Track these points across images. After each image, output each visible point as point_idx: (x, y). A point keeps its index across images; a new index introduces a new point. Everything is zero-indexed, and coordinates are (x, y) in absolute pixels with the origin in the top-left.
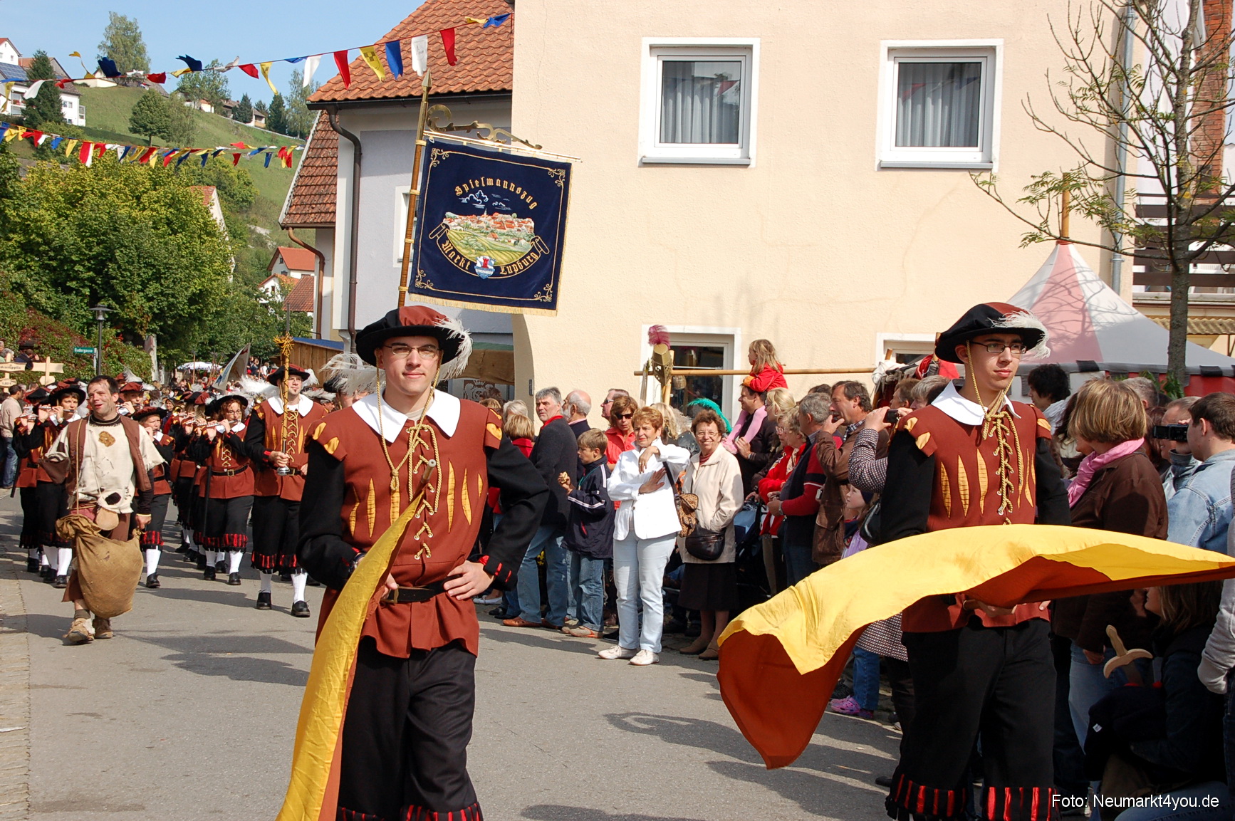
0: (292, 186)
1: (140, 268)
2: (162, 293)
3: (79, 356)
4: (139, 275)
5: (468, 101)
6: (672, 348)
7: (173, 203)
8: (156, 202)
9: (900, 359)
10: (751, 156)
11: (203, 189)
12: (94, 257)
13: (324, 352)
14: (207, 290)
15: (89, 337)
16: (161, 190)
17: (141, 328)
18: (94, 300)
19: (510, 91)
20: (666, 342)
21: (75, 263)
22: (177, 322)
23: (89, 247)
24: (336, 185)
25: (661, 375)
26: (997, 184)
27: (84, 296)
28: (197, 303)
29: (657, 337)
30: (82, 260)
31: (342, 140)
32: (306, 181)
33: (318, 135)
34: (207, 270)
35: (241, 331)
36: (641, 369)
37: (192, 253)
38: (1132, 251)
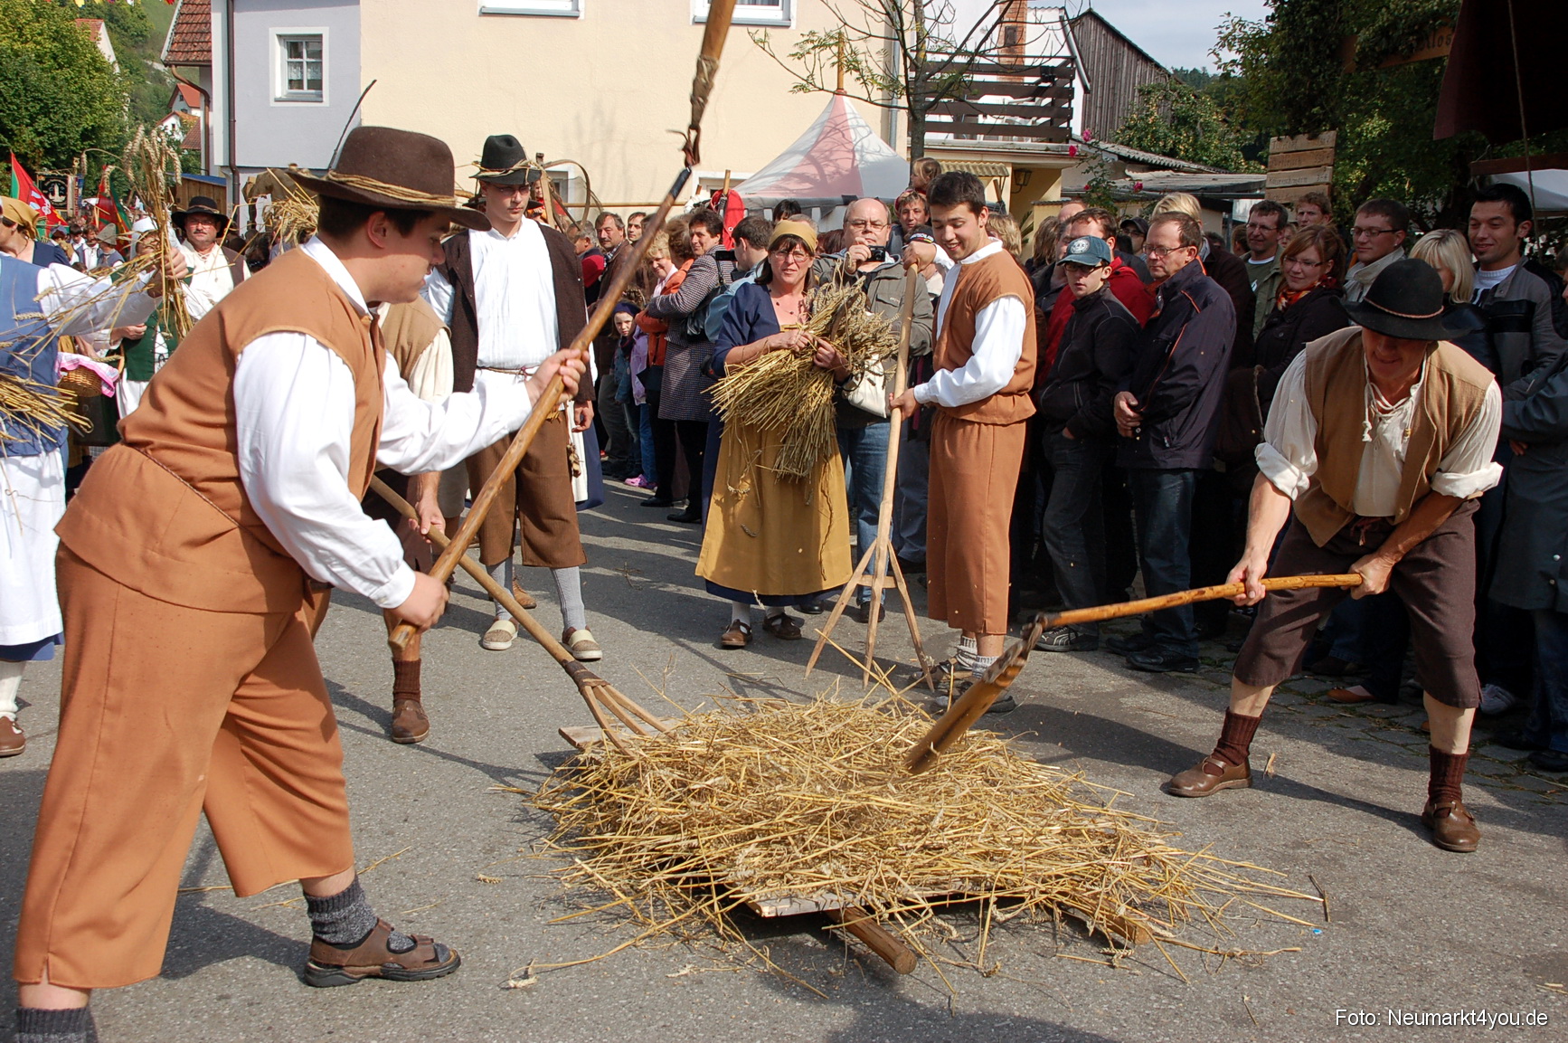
0: (173, 23)
1: (27, 102)
2: (52, 128)
4: (26, 109)
7: (58, 36)
8: (39, 35)
10: (580, 8)
11: (89, 23)
13: (211, 188)
14: (99, 126)
16: (45, 23)
26: (769, 40)
32: (186, 18)
34: (97, 105)
37: (81, 89)
38: (904, 105)
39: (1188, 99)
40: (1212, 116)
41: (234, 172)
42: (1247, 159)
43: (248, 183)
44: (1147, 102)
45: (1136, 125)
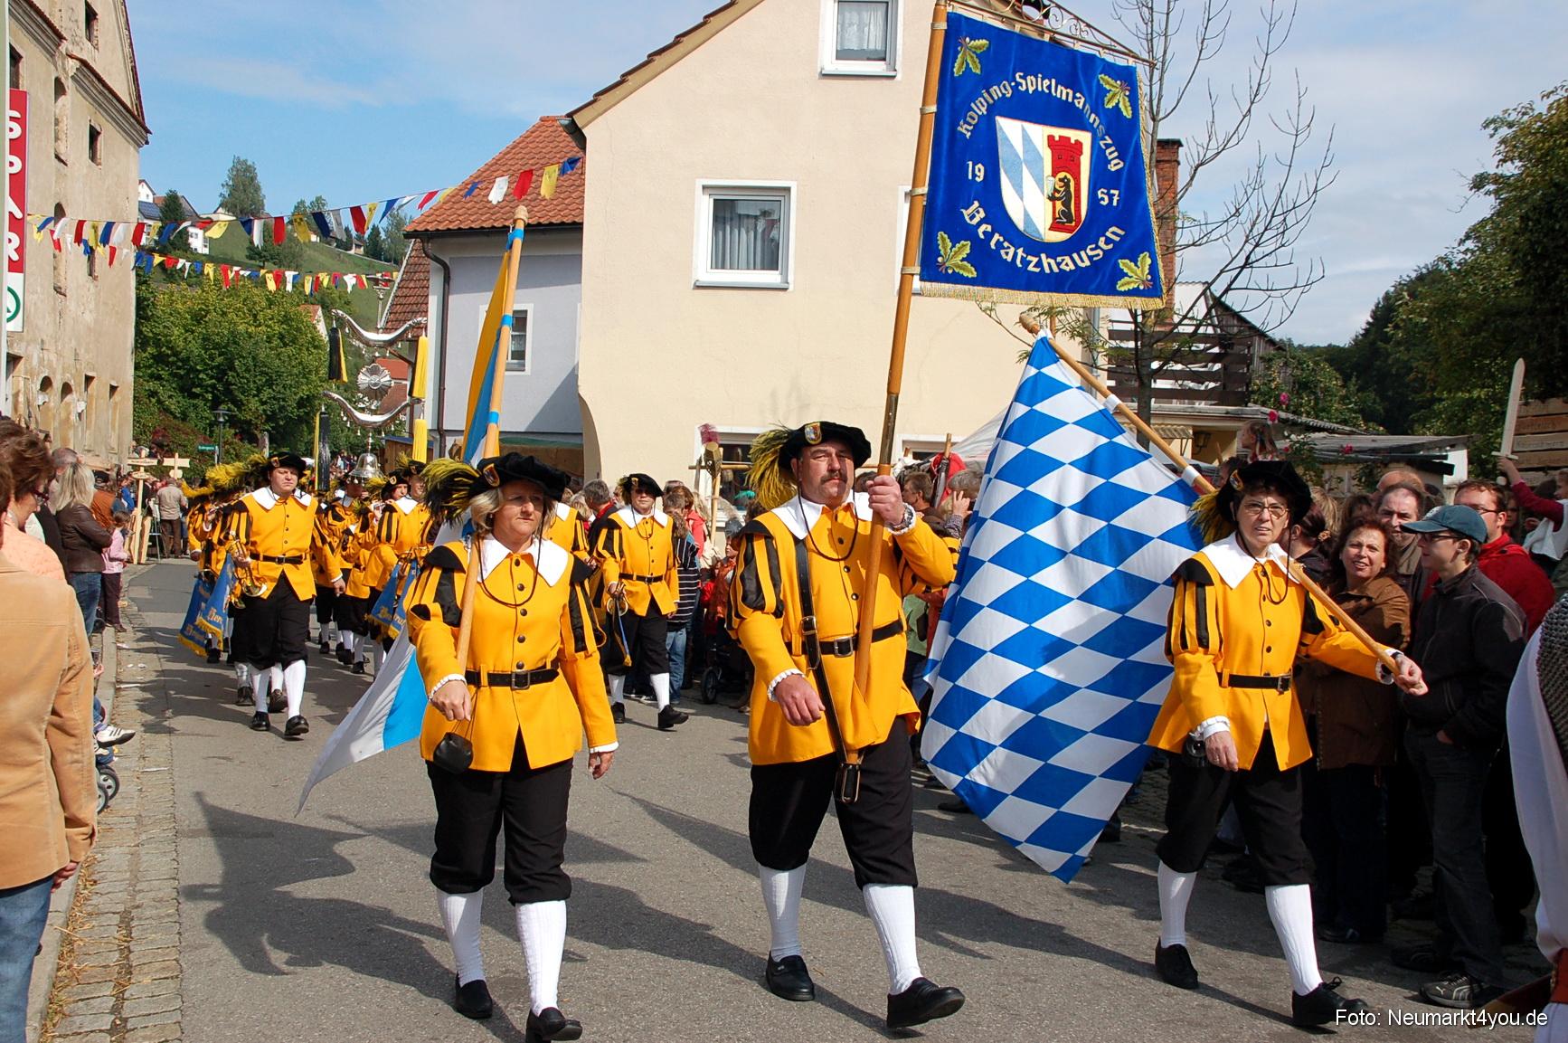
0: (389, 304)
1: (256, 376)
2: (275, 398)
3: (202, 452)
4: (255, 382)
5: (544, 232)
6: (721, 446)
7: (286, 320)
8: (270, 319)
9: (916, 456)
10: (789, 281)
11: (311, 307)
12: (217, 367)
15: (211, 436)
16: (276, 309)
17: (256, 428)
18: (215, 404)
19: (582, 224)
20: (716, 440)
21: (200, 372)
22: (287, 423)
23: (212, 358)
24: (427, 303)
25: (712, 470)
26: (997, 309)
27: (207, 400)
28: (306, 407)
29: (708, 435)
30: (206, 370)
31: (434, 264)
32: (403, 301)
33: (412, 260)
34: (313, 377)
35: (342, 431)
36: (695, 464)
37: (301, 363)
38: (1106, 367)
39: (1308, 366)
40: (1330, 379)
41: (441, 435)
42: (1366, 421)
43: (454, 445)
44: (1269, 369)
45: (1259, 389)
